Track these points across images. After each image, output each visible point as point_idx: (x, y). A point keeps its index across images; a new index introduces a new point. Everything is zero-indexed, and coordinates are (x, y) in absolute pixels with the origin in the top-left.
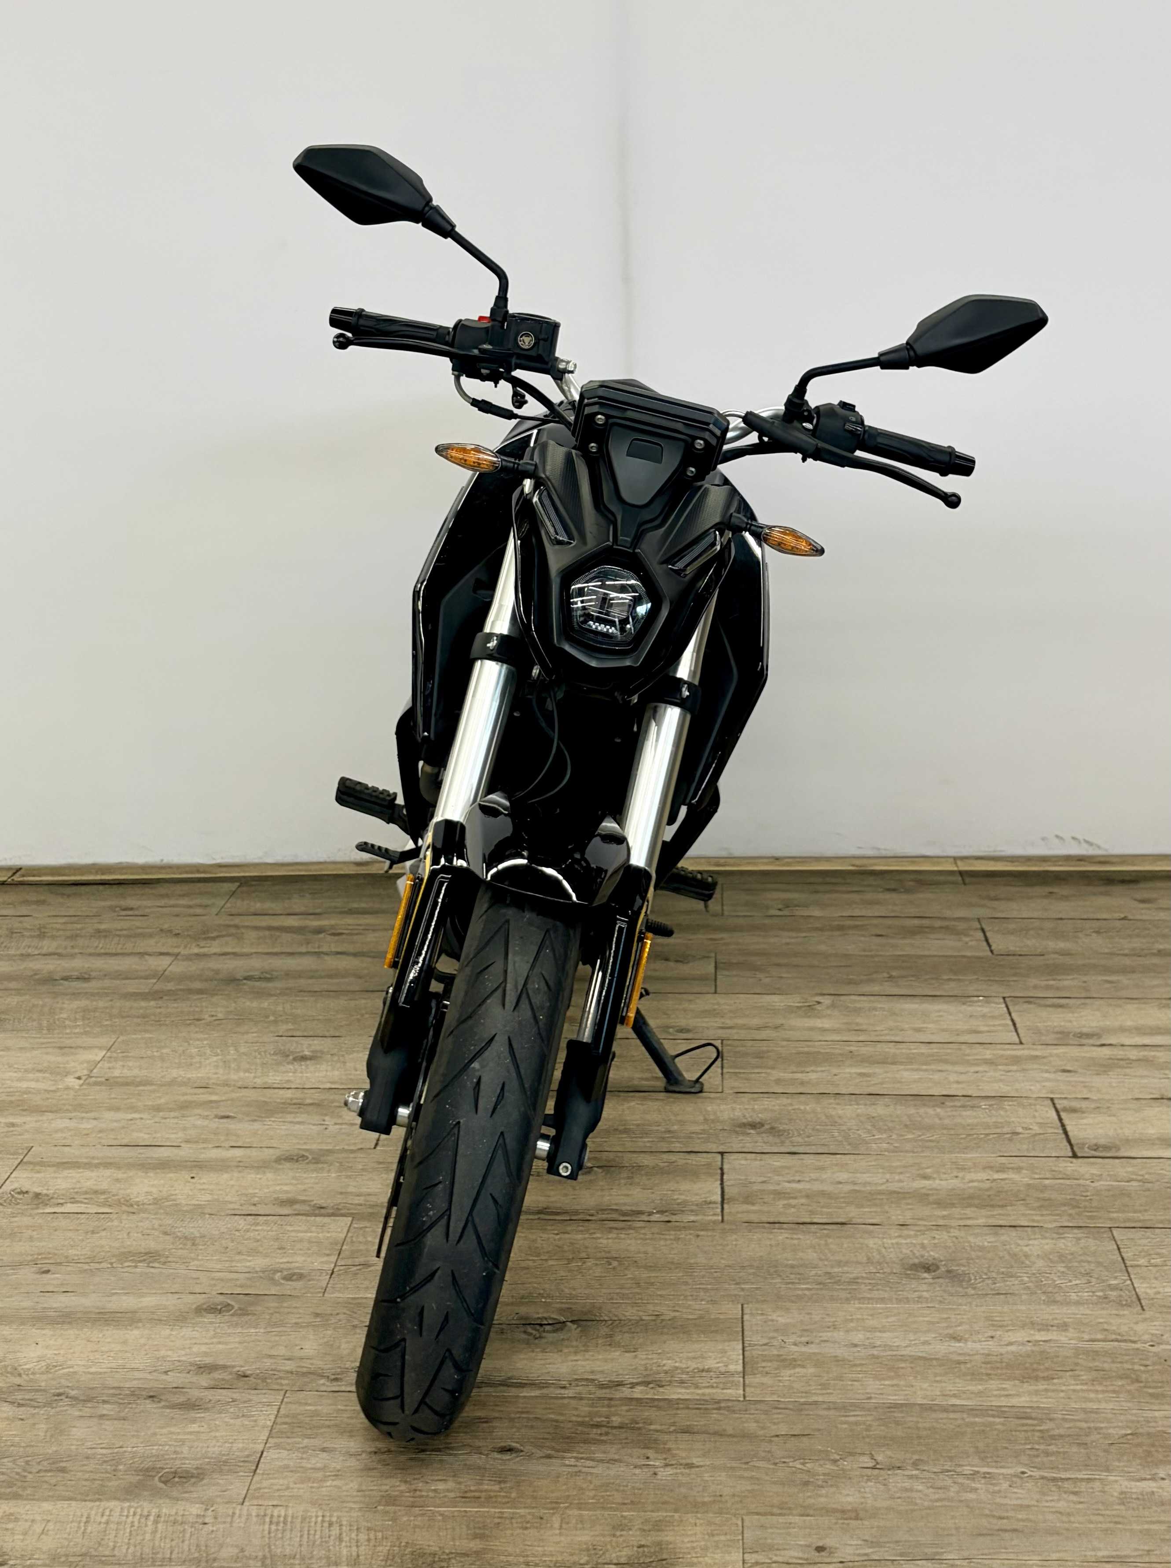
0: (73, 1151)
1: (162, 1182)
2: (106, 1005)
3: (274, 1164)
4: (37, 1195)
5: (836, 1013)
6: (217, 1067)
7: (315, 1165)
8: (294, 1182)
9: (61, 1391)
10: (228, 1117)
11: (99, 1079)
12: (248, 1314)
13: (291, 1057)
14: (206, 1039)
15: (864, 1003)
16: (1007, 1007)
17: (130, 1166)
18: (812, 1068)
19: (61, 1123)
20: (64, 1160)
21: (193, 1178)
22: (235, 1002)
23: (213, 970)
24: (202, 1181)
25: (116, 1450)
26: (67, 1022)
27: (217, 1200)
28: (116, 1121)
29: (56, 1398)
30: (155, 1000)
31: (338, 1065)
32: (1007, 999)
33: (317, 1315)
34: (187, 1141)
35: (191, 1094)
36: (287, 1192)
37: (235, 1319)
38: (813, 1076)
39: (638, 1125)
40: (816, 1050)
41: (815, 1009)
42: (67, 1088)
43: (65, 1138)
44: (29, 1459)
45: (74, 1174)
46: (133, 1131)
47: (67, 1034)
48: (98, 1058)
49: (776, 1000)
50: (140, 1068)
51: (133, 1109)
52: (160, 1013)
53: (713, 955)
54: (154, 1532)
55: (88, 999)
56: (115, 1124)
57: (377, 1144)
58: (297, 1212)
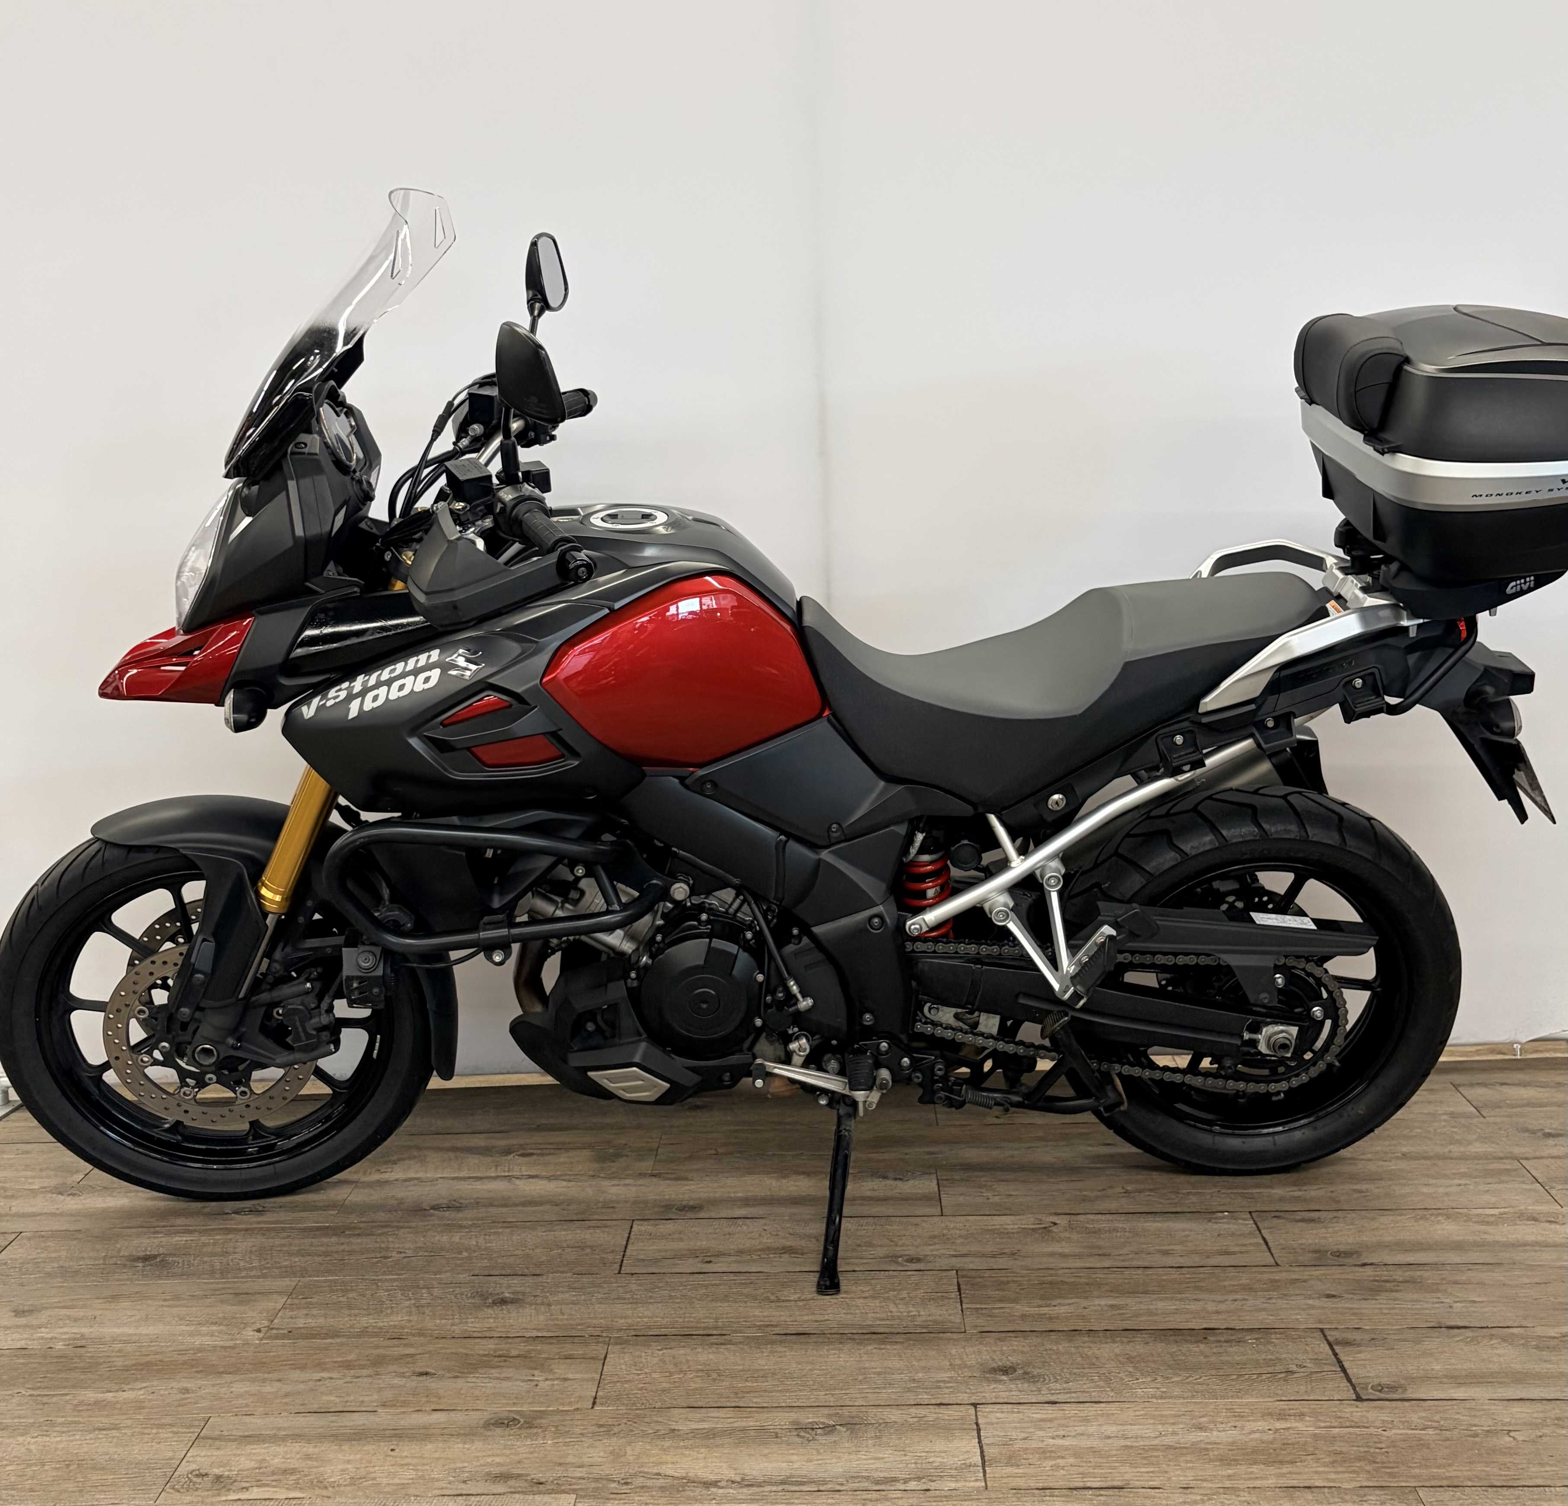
0: (254, 1420)
1: (359, 1456)
2: (283, 1241)
3: (482, 1431)
4: (218, 1478)
5: (1075, 1236)
6: (410, 1313)
7: (528, 1431)
8: (508, 1452)
10: (427, 1374)
11: (281, 1331)
13: (490, 1301)
14: (395, 1280)
15: (1103, 1222)
16: (1256, 1224)
17: (321, 1438)
18: (1059, 1301)
19: (240, 1388)
20: (246, 1434)
21: (392, 1450)
22: (424, 1236)
23: (397, 1199)
24: (405, 1454)
26: (242, 1264)
27: (422, 1477)
28: (303, 1382)
30: (336, 1235)
31: (543, 1308)
32: (1254, 1215)
34: (384, 1405)
35: (384, 1347)
36: (499, 1464)
38: (1062, 1310)
39: (879, 1374)
40: (1060, 1279)
41: (1052, 1232)
42: (246, 1344)
43: (247, 1405)
45: (259, 1450)
46: (322, 1393)
47: (243, 1277)
48: (279, 1306)
49: (1008, 1222)
50: (325, 1316)
51: (320, 1366)
52: (343, 1251)
53: (934, 1171)
55: (264, 1235)
56: (302, 1386)
57: (594, 1403)
58: (513, 1490)
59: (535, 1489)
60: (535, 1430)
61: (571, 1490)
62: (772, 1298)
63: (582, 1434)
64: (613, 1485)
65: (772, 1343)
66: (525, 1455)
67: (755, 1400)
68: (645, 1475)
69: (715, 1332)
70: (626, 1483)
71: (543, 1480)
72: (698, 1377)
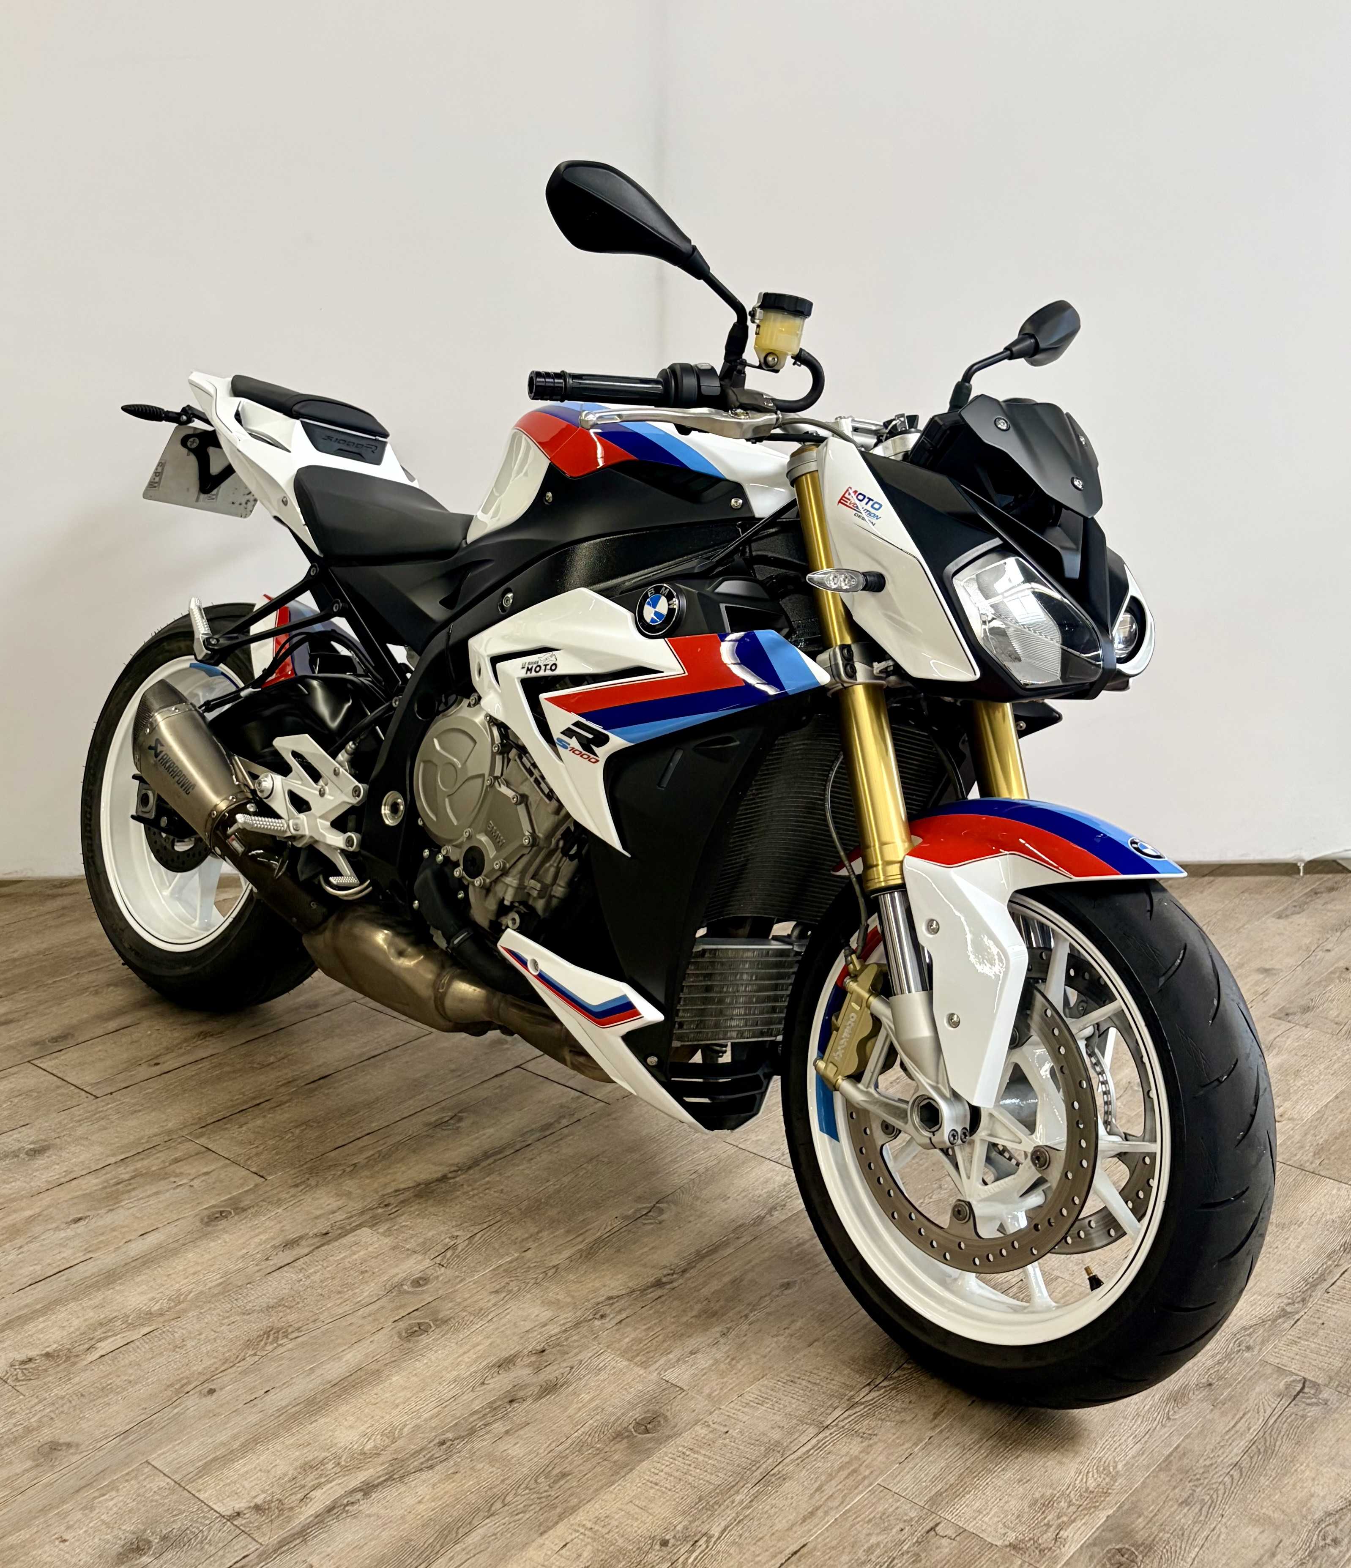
1: (142, 1286)
3: (209, 1228)
4: (48, 1356)
7: (247, 1212)
8: (259, 1229)
9: (437, 1441)
10: (79, 1219)
12: (449, 1319)
17: (82, 1292)
25: (569, 1441)
29: (444, 1446)
33: (497, 1292)
34: (89, 1251)
37: (445, 1328)
44: (523, 1486)
45: (42, 1324)
46: (12, 1270)
54: (709, 1458)
57: (262, 1177)
58: (313, 1247)
59: (327, 1238)
60: (253, 1210)
61: (357, 1226)
62: (255, 1065)
63: (292, 1196)
64: (380, 1210)
65: (315, 1089)
66: (279, 1226)
67: (373, 1125)
68: (389, 1195)
69: (258, 1102)
70: (386, 1205)
71: (324, 1232)
72: (304, 1130)
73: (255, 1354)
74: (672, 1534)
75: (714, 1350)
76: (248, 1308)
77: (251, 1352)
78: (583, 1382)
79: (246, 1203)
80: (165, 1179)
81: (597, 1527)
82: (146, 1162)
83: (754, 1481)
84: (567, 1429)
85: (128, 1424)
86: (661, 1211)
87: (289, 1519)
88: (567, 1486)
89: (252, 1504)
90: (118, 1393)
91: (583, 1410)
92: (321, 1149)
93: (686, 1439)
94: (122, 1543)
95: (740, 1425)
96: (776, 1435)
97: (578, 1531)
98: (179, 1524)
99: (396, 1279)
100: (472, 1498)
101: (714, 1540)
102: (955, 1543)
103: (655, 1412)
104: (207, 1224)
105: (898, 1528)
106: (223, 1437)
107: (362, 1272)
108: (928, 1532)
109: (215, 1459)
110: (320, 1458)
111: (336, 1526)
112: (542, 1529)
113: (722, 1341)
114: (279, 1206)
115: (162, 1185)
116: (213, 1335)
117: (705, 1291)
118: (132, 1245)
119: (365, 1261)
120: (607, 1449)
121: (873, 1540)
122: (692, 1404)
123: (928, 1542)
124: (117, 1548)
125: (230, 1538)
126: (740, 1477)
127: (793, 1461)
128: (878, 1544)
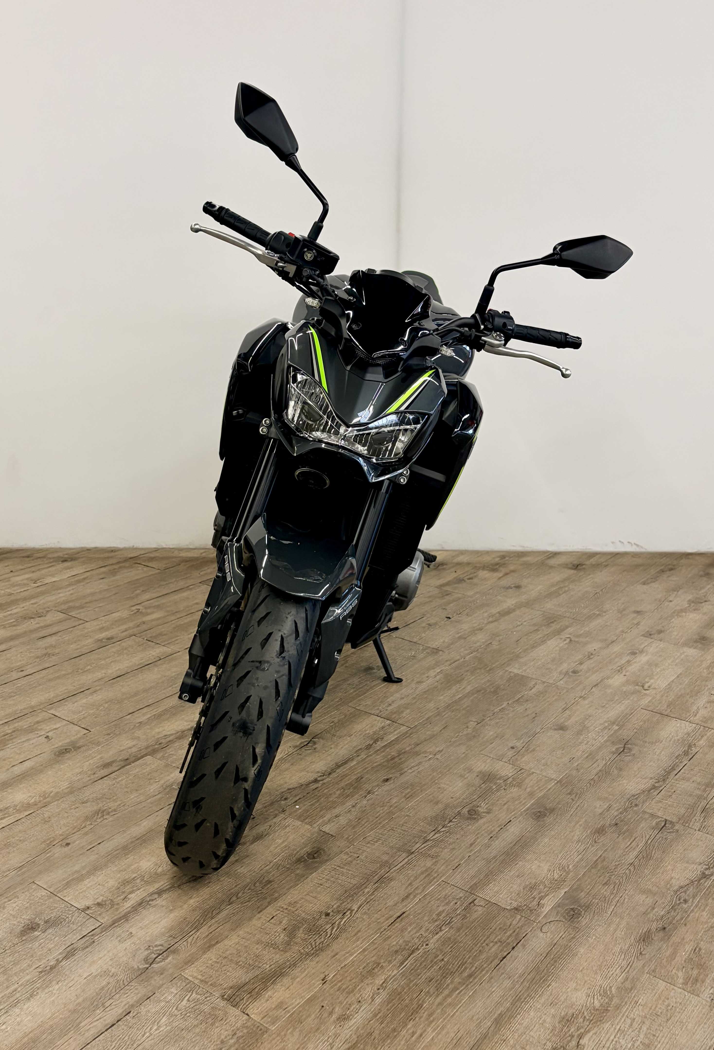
73: (91, 824)
74: (331, 910)
75: (349, 814)
76: (85, 800)
77: (88, 823)
78: (277, 834)
79: (81, 744)
80: (31, 732)
81: (289, 908)
82: (20, 724)
83: (375, 881)
84: (270, 858)
85: (21, 863)
86: (315, 743)
87: (117, 909)
88: (272, 887)
89: (96, 903)
90: (14, 847)
91: (278, 848)
92: (121, 715)
93: (337, 861)
94: (23, 925)
95: (365, 854)
96: (385, 858)
97: (279, 910)
98: (55, 914)
99: (168, 783)
100: (220, 895)
101: (354, 912)
102: (484, 909)
103: (319, 848)
104: (58, 756)
105: (454, 902)
106: (77, 868)
107: (149, 779)
108: (470, 903)
109: (73, 880)
110: (132, 877)
111: (144, 912)
112: (259, 910)
113: (353, 809)
114: (99, 746)
115: (31, 736)
116: (66, 815)
117: (343, 784)
118: (15, 768)
119: (150, 773)
120: (293, 868)
121: (441, 909)
122: (338, 843)
123: (470, 909)
124: (20, 928)
125: (85, 920)
126: (367, 879)
127: (395, 871)
128: (443, 911)
